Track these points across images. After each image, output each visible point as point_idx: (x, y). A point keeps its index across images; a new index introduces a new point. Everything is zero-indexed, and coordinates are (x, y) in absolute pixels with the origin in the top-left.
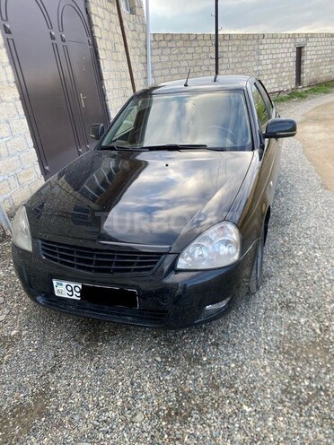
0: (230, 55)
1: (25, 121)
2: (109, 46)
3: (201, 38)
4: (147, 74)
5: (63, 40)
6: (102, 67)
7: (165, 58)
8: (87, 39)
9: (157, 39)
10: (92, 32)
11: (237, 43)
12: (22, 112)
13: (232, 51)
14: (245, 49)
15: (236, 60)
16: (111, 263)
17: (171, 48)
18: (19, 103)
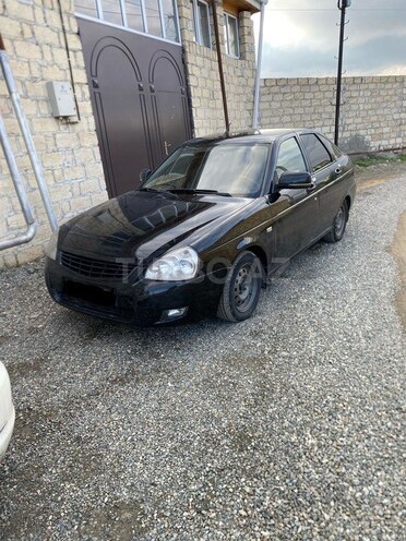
0: (361, 100)
1: (101, 165)
2: (206, 93)
3: (324, 82)
4: (252, 122)
5: (152, 91)
6: (194, 115)
7: (275, 105)
8: (180, 88)
9: (268, 84)
10: (187, 81)
11: (372, 86)
12: (99, 157)
13: (364, 96)
14: (382, 93)
15: (369, 106)
16: (101, 270)
17: (284, 93)
18: (97, 149)
